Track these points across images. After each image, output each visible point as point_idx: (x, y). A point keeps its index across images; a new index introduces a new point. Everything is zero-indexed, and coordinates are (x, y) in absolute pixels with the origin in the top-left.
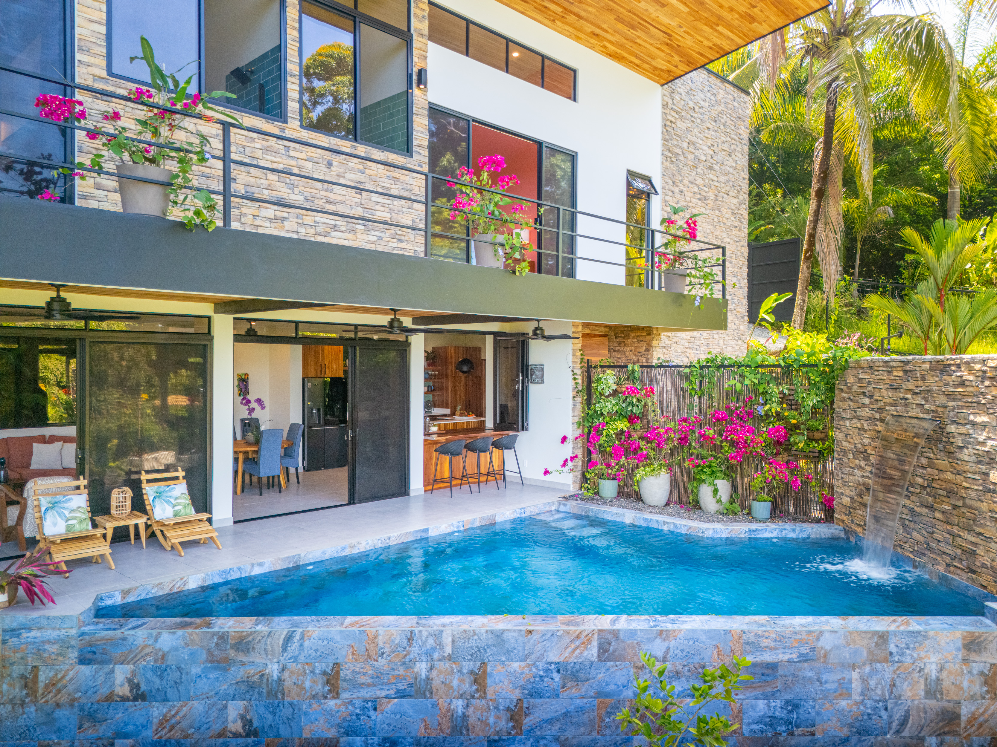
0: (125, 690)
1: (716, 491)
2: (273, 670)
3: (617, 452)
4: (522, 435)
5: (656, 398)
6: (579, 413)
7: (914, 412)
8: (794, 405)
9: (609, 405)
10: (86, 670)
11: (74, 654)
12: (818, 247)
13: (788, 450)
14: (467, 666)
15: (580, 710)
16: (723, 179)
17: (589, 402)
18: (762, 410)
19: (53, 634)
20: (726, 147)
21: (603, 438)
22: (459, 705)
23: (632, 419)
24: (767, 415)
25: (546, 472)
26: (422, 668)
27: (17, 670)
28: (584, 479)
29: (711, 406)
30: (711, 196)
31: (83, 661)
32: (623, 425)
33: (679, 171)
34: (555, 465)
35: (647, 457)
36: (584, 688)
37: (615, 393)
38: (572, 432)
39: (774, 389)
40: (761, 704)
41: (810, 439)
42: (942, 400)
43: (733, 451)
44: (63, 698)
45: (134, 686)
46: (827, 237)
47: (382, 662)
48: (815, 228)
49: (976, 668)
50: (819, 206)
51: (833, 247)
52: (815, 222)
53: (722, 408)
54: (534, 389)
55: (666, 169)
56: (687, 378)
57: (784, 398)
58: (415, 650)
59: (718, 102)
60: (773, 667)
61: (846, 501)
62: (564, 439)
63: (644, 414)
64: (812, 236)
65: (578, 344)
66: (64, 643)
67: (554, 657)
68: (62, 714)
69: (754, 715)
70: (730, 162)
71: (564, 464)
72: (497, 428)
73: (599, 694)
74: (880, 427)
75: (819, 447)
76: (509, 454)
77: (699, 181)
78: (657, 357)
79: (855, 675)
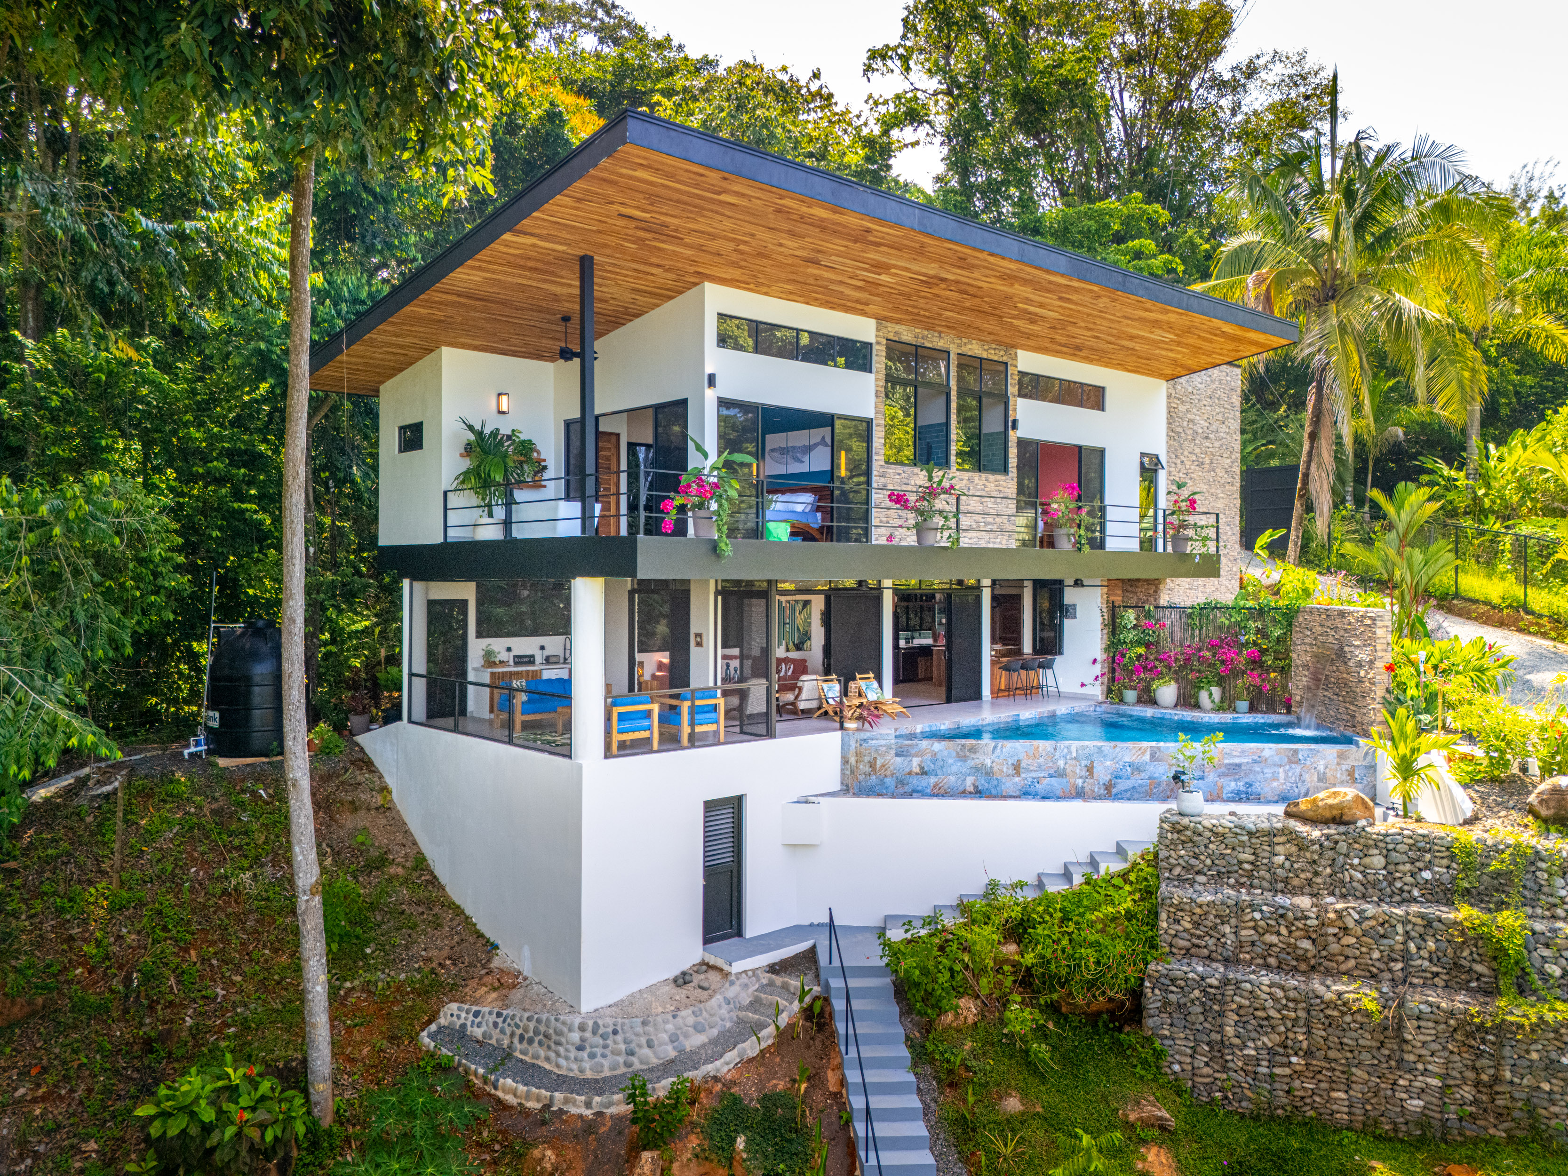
0: (917, 770)
1: (1211, 695)
2: (988, 762)
3: (1137, 670)
4: (1058, 659)
5: (1166, 630)
6: (1106, 641)
7: (1331, 640)
8: (1265, 636)
9: (1131, 636)
10: (899, 760)
11: (893, 752)
12: (1311, 486)
13: (1261, 666)
14: (1084, 763)
15: (1140, 786)
16: (1217, 444)
17: (1113, 633)
18: (1243, 639)
19: (883, 742)
20: (1220, 417)
21: (1126, 660)
22: (1080, 782)
23: (1148, 645)
24: (1247, 642)
25: (1083, 685)
26: (1061, 763)
27: (867, 759)
28: (1109, 691)
29: (1207, 636)
30: (1207, 461)
31: (897, 755)
32: (1141, 650)
33: (1181, 445)
34: (1089, 680)
35: (1161, 673)
36: (1143, 775)
37: (1135, 627)
38: (1100, 656)
39: (1252, 624)
40: (1233, 784)
41: (1276, 659)
42: (1342, 633)
43: (1223, 668)
44: (888, 773)
45: (922, 768)
46: (1320, 477)
47: (1041, 760)
48: (1308, 468)
49: (1344, 767)
50: (1312, 448)
51: (1325, 486)
52: (1309, 463)
53: (1215, 637)
54: (1067, 623)
55: (1169, 447)
56: (1190, 616)
57: (1258, 631)
58: (1058, 754)
59: (1213, 381)
60: (1239, 766)
61: (1298, 698)
62: (1095, 661)
63: (1158, 642)
64: (1306, 475)
65: (1105, 590)
66: (889, 747)
67: (1127, 759)
68: (888, 780)
69: (1229, 789)
70: (1224, 428)
71: (1096, 678)
72: (1036, 651)
73: (1150, 778)
74: (1315, 649)
75: (1282, 664)
76: (1049, 672)
77: (1197, 450)
78: (1164, 600)
79: (1281, 770)
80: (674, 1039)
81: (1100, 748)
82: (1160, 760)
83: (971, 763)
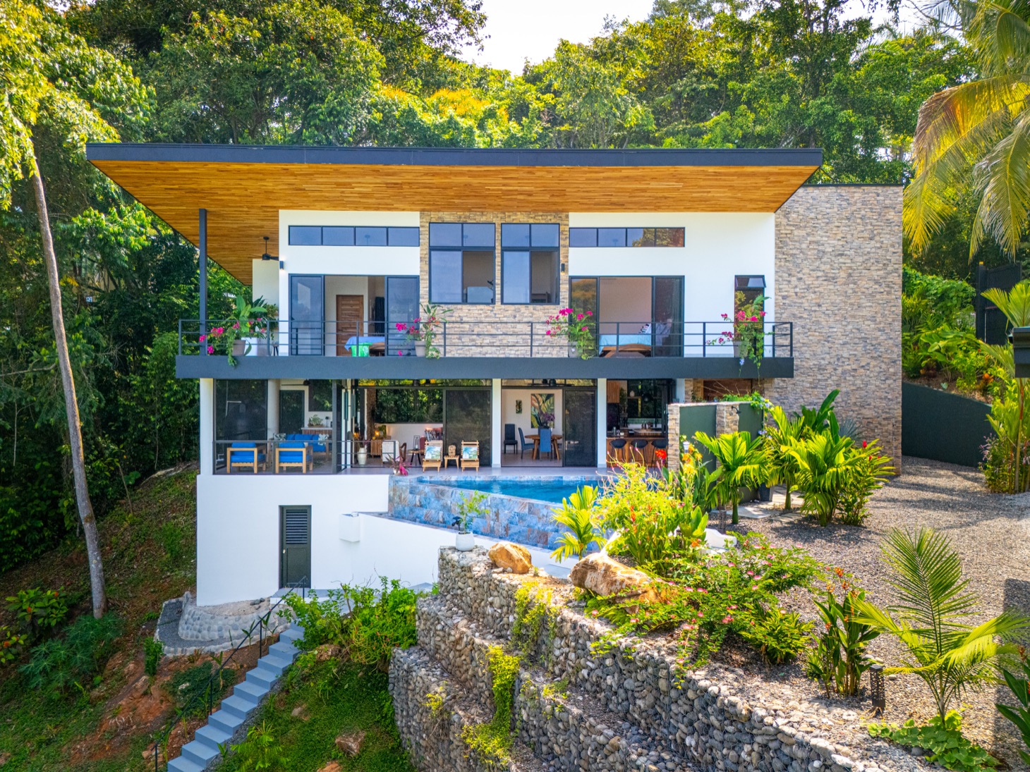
0: (418, 504)
10: (411, 496)
11: (408, 491)
16: (860, 259)
19: (404, 484)
20: (865, 235)
27: (398, 493)
31: (410, 493)
44: (406, 504)
55: (779, 267)
59: (852, 204)
66: (407, 487)
68: (406, 508)
80: (220, 629)
81: (502, 500)
82: (534, 514)
83: (441, 502)
